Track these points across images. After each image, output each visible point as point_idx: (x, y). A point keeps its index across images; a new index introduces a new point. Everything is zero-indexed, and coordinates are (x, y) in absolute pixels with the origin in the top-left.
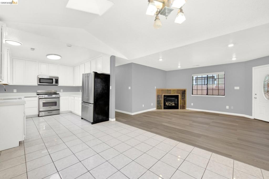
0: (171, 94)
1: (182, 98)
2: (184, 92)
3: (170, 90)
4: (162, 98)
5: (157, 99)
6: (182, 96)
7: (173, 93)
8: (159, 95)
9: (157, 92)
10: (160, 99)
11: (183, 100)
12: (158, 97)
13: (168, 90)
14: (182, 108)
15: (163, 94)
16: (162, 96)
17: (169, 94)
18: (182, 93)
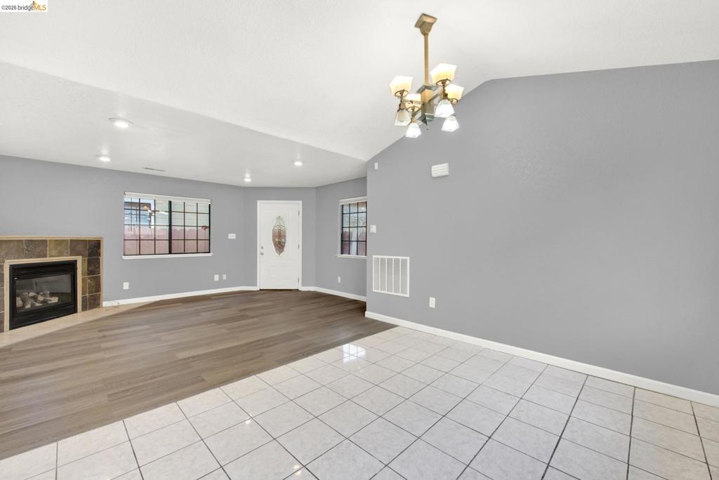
0: (45, 256)
1: (90, 268)
2: (95, 246)
3: (44, 242)
4: (2, 280)
6: (90, 263)
11: (93, 278)
14: (90, 304)
15: (7, 261)
16: (2, 270)
17: (37, 257)
18: (90, 251)
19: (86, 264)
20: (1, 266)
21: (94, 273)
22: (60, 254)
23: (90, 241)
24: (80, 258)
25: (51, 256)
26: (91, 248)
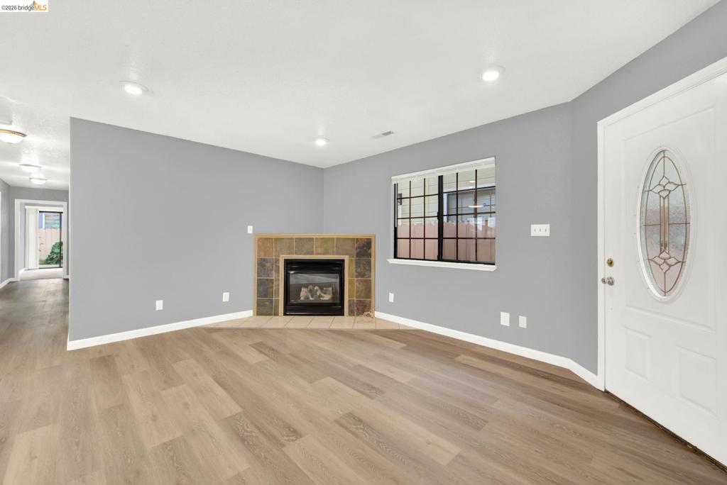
0: (312, 253)
1: (359, 270)
2: (364, 246)
3: (311, 240)
4: (278, 272)
5: (259, 275)
6: (358, 264)
7: (320, 250)
8: (264, 260)
9: (259, 246)
10: (268, 276)
11: (362, 281)
12: (262, 265)
13: (299, 240)
14: (358, 309)
15: (281, 256)
16: (279, 263)
17: (305, 254)
18: (358, 250)
19: (354, 265)
20: (277, 261)
21: (363, 276)
22: (326, 253)
23: (357, 240)
24: (346, 258)
25: (318, 254)
26: (359, 248)
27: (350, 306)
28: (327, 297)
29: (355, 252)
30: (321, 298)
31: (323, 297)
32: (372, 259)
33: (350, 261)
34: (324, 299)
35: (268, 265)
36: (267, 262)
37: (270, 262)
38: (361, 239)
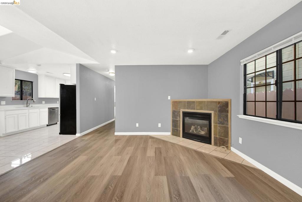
1: (220, 120)
2: (223, 106)
3: (194, 102)
4: (180, 117)
5: (173, 117)
6: (219, 117)
9: (173, 105)
10: (176, 118)
11: (223, 127)
14: (220, 143)
15: (181, 110)
16: (180, 113)
17: (191, 109)
18: (220, 108)
19: (217, 117)
20: (180, 112)
21: (223, 124)
22: (201, 109)
23: (219, 102)
24: (212, 113)
25: (197, 110)
26: (220, 107)
27: (215, 140)
28: (203, 133)
29: (217, 109)
30: (200, 133)
31: (201, 132)
32: (229, 114)
33: (215, 114)
34: (201, 133)
35: (176, 113)
36: (175, 112)
37: (177, 112)
38: (221, 102)
